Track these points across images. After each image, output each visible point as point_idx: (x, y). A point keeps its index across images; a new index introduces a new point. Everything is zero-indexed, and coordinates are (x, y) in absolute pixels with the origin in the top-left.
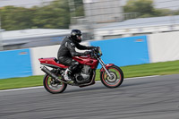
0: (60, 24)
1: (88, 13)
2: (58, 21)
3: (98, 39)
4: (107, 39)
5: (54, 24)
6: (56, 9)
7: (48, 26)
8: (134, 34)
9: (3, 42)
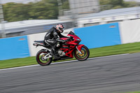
0: (50, 15)
1: (72, 6)
3: (81, 26)
4: (87, 26)
5: (46, 16)
6: (47, 4)
7: (41, 17)
8: (108, 22)
9: (6, 30)
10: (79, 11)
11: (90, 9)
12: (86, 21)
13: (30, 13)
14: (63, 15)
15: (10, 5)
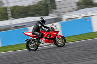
0: (43, 14)
1: (58, 7)
2: (42, 12)
3: (64, 20)
4: (69, 20)
5: (40, 14)
6: (41, 6)
7: (37, 15)
8: (84, 17)
9: (13, 25)
10: (63, 10)
11: (70, 9)
12: (68, 17)
13: (29, 12)
14: (52, 13)
15: (15, 7)
